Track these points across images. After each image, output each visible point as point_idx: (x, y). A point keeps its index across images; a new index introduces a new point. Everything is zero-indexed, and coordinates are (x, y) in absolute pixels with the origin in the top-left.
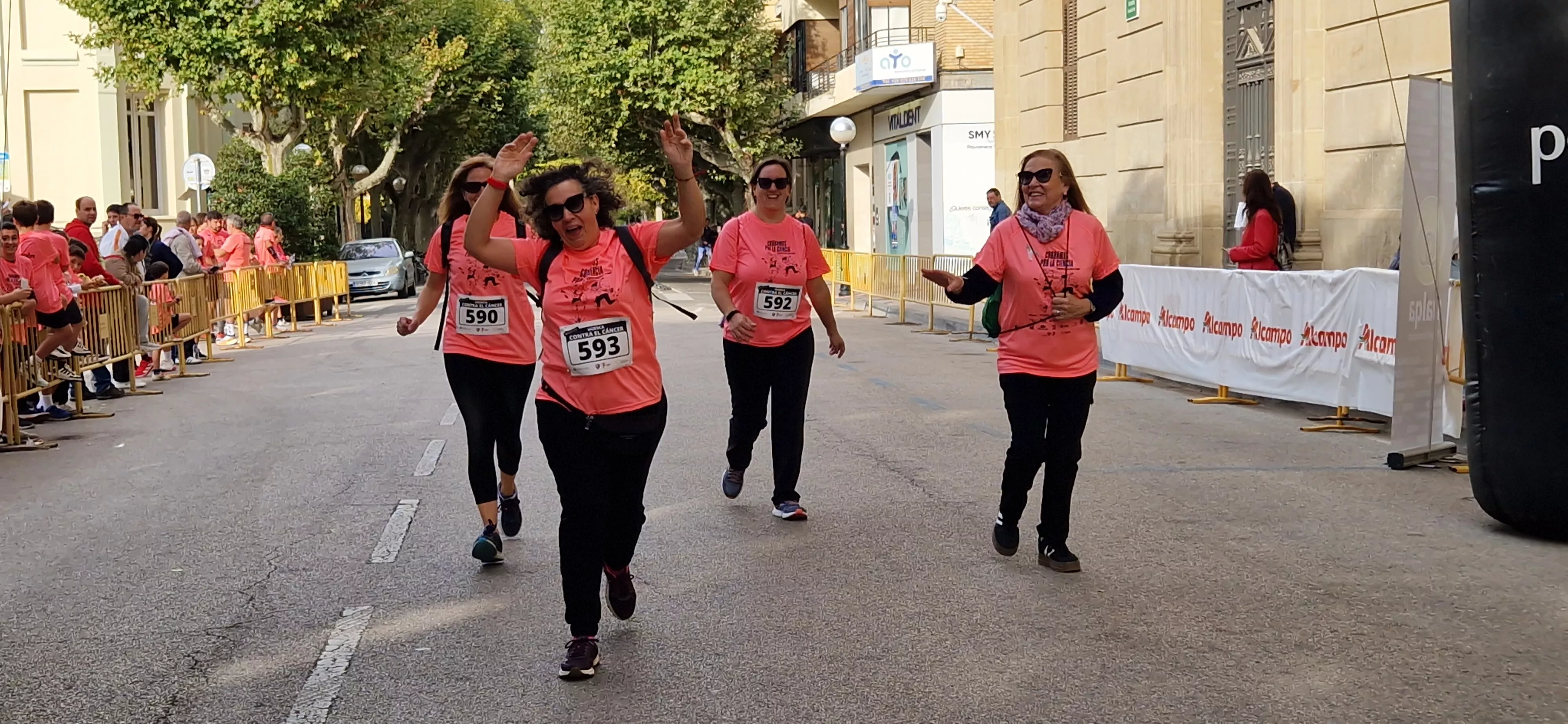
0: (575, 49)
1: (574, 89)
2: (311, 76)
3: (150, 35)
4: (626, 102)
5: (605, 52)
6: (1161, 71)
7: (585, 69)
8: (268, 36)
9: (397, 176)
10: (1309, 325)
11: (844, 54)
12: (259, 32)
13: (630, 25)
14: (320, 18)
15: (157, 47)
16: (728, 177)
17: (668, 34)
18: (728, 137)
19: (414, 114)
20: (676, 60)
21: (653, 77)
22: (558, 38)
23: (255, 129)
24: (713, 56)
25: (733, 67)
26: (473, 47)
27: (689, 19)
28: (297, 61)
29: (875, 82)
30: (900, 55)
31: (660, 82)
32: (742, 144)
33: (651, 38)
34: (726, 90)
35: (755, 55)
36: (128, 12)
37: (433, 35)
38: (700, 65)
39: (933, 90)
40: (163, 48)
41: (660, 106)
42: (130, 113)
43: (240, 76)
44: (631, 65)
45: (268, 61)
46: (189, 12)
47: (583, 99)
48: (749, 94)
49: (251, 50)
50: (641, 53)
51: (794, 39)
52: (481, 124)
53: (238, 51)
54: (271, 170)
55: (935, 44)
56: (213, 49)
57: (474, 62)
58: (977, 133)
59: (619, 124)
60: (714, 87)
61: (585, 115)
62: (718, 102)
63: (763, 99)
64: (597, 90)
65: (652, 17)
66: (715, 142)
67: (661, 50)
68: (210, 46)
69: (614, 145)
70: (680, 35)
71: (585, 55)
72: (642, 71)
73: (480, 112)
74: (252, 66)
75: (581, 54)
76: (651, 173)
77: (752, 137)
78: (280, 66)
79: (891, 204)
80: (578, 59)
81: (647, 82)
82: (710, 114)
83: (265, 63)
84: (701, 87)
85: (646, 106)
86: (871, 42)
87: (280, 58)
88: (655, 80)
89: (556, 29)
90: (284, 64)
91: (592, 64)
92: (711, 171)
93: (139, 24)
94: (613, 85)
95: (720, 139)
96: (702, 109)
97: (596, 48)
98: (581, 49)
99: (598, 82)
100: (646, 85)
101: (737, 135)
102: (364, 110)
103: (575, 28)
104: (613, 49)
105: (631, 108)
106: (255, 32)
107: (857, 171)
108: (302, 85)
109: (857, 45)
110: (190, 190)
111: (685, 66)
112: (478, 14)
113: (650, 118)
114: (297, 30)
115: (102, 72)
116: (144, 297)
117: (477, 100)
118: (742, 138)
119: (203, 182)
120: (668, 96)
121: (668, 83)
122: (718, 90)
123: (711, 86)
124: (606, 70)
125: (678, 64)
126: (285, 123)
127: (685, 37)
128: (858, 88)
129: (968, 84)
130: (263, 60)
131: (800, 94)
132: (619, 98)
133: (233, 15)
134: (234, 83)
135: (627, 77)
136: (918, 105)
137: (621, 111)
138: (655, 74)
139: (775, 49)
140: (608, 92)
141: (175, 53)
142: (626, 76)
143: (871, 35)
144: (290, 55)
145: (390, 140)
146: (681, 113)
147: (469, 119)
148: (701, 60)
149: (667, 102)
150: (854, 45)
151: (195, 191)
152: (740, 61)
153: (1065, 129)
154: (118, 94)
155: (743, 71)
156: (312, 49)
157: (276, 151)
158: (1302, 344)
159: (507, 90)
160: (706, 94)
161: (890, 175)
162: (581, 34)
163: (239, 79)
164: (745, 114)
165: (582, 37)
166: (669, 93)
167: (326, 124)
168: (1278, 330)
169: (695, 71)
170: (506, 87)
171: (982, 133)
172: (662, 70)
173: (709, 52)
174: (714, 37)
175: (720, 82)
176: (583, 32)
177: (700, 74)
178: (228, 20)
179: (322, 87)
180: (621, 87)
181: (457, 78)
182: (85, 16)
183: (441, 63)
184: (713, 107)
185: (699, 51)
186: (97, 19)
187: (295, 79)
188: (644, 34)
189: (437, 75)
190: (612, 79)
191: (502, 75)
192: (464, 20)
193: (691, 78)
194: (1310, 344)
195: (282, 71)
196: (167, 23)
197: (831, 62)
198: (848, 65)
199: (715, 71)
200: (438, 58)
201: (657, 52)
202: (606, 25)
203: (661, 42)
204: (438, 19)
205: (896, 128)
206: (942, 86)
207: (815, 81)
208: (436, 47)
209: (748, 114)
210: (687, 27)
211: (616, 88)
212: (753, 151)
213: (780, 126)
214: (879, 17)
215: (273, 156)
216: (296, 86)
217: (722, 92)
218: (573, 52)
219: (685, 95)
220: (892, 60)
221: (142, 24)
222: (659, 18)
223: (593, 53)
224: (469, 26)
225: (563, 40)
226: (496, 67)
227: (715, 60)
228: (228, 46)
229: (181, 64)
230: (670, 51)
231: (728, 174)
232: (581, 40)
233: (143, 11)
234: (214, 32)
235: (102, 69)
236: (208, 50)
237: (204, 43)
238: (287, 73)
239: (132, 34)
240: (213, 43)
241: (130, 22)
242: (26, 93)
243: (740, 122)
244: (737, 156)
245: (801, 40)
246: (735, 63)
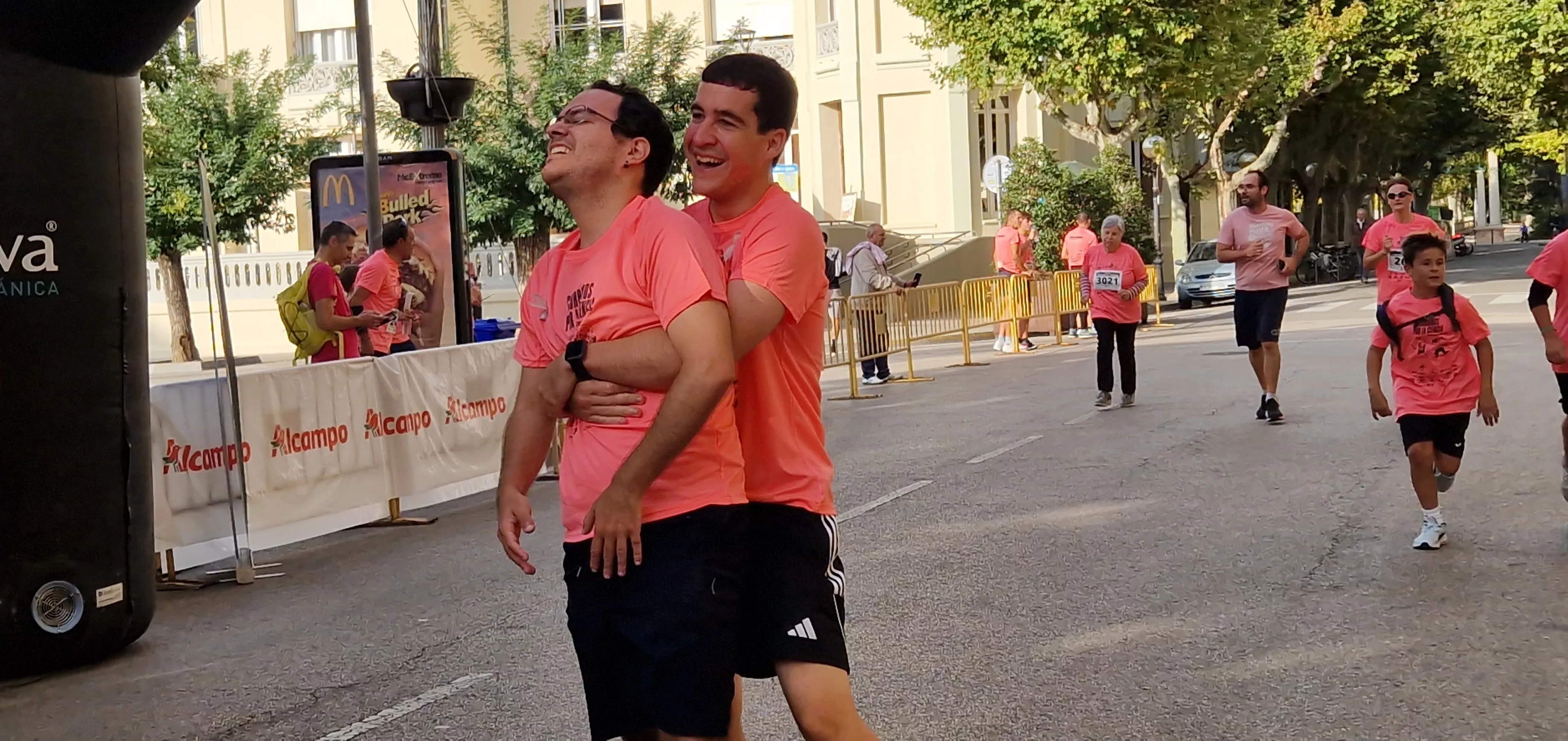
2: (1141, 62)
3: (977, 31)
4: (1537, 66)
8: (1089, 24)
12: (1082, 19)
15: (983, 43)
19: (1303, 93)
23: (1093, 122)
28: (1125, 48)
36: (955, 9)
37: (1326, 4)
40: (989, 44)
42: (982, 111)
43: (1066, 68)
44: (1539, 22)
45: (1092, 49)
47: (1485, 64)
49: (1075, 39)
50: (1556, 6)
53: (1061, 41)
56: (1035, 42)
64: (1500, 53)
68: (1034, 38)
74: (1076, 55)
75: (1482, 13)
78: (1106, 54)
80: (1480, 18)
83: (1089, 52)
85: (1560, 69)
87: (1106, 45)
90: (1110, 52)
93: (966, 20)
94: (1520, 46)
100: (1559, 44)
106: (1078, 20)
108: (1132, 73)
114: (1125, 13)
115: (939, 72)
124: (1509, 30)
130: (1086, 49)
132: (1531, 61)
133: (1054, 4)
134: (1058, 75)
135: (1537, 35)
140: (1514, 55)
141: (1002, 48)
142: (1533, 35)
144: (1117, 41)
145: (1274, 123)
154: (968, 92)
156: (1141, 34)
157: (1115, 143)
163: (1066, 71)
180: (1528, 49)
181: (1354, 49)
182: (918, 16)
183: (1334, 34)
187: (1121, 66)
189: (1330, 47)
190: (1520, 40)
195: (1108, 59)
200: (1331, 28)
208: (1330, 15)
218: (1473, 10)
221: (969, 20)
228: (1052, 36)
233: (968, 7)
234: (1037, 23)
235: (940, 69)
236: (1031, 42)
237: (1025, 35)
238: (1112, 62)
239: (959, 32)
240: (1036, 34)
241: (955, 19)
242: (881, 97)
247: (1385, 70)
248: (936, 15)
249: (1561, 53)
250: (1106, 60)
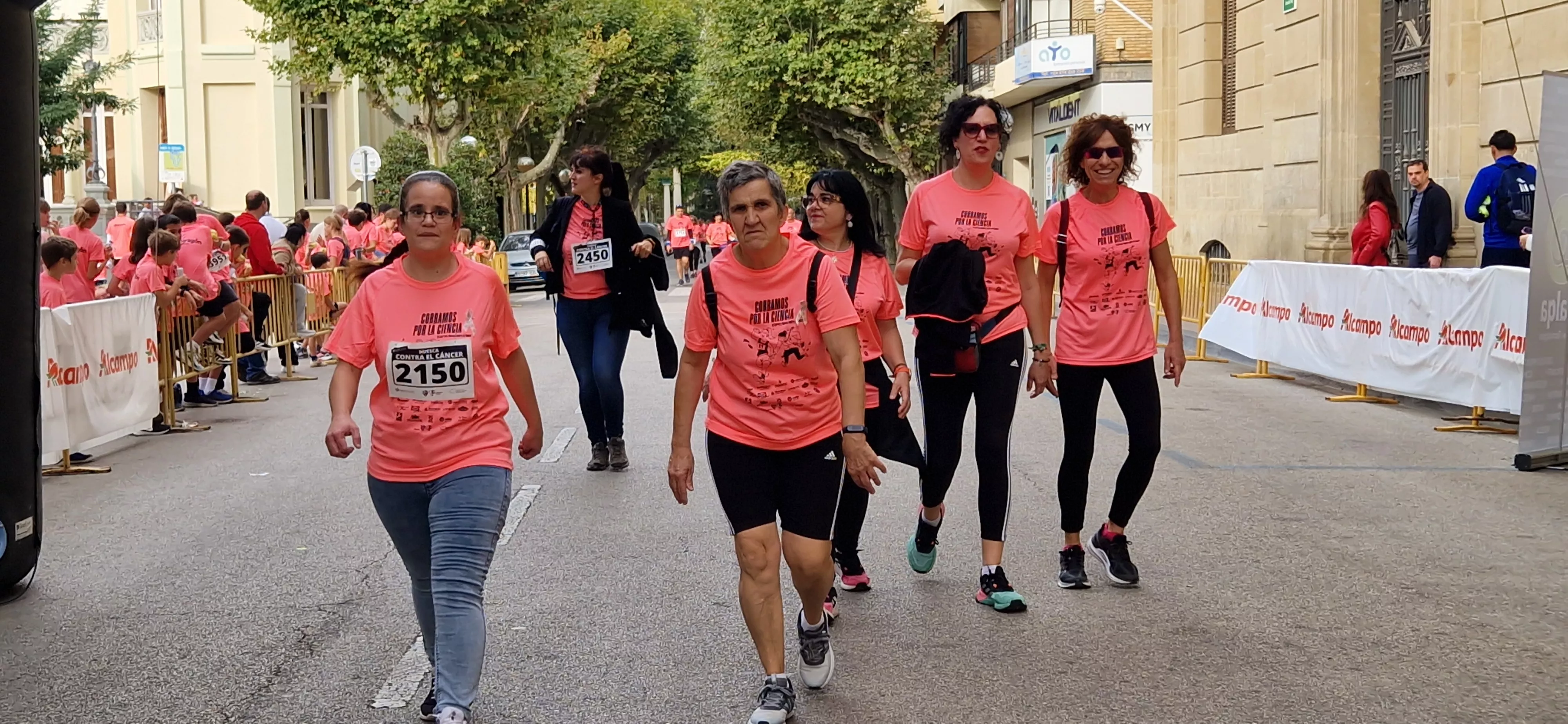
0: (735, 42)
1: (733, 83)
2: (475, 69)
3: (322, 29)
4: (784, 96)
5: (766, 45)
6: (1317, 65)
7: (745, 63)
8: (434, 30)
9: (563, 168)
10: (1447, 324)
11: (1004, 46)
12: (425, 26)
13: (790, 18)
14: (484, 13)
15: (328, 41)
16: (886, 170)
17: (827, 27)
18: (887, 129)
19: (578, 107)
20: (836, 53)
21: (812, 70)
22: (719, 31)
23: (422, 122)
24: (873, 49)
25: (893, 60)
26: (637, 40)
27: (849, 12)
28: (461, 55)
29: (1034, 75)
30: (1060, 47)
31: (819, 76)
32: (901, 137)
33: (811, 31)
34: (885, 83)
35: (915, 48)
36: (301, 7)
37: (598, 29)
38: (859, 58)
39: (1094, 82)
40: (334, 42)
41: (819, 99)
42: (304, 105)
43: (407, 69)
44: (790, 59)
45: (432, 54)
46: (357, 7)
47: (744, 91)
48: (907, 87)
49: (416, 44)
50: (801, 47)
51: (955, 32)
52: (646, 116)
53: (405, 45)
54: (437, 161)
55: (1095, 37)
56: (381, 43)
57: (638, 55)
58: (1136, 125)
59: (779, 117)
60: (873, 81)
61: (746, 107)
62: (877, 95)
63: (923, 92)
64: (757, 83)
65: (811, 11)
66: (875, 136)
67: (821, 44)
68: (379, 40)
69: (773, 138)
70: (840, 28)
71: (746, 49)
72: (802, 65)
73: (645, 105)
74: (418, 59)
75: (741, 47)
76: (816, 165)
77: (911, 129)
78: (445, 60)
79: (1050, 198)
80: (739, 52)
81: (806, 75)
82: (870, 106)
83: (430, 56)
84: (859, 79)
85: (805, 99)
86: (1031, 34)
87: (445, 52)
88: (812, 73)
89: (717, 22)
90: (449, 58)
91: (752, 58)
92: (870, 164)
93: (311, 19)
94: (773, 78)
95: (878, 132)
96: (860, 102)
97: (756, 43)
98: (742, 43)
99: (757, 75)
100: (805, 78)
101: (896, 128)
102: (530, 103)
103: (735, 21)
104: (773, 43)
105: (790, 100)
106: (421, 26)
107: (1017, 164)
108: (466, 79)
109: (1017, 37)
110: (358, 181)
111: (845, 58)
112: (643, 7)
113: (810, 111)
114: (461, 24)
115: (280, 65)
116: (301, 285)
117: (640, 92)
118: (902, 130)
119: (369, 173)
120: (827, 90)
121: (827, 76)
122: (877, 84)
123: (870, 80)
124: (765, 64)
125: (838, 57)
126: (451, 116)
127: (845, 31)
128: (1017, 81)
129: (1128, 76)
130: (428, 54)
131: (961, 87)
132: (778, 91)
134: (401, 76)
135: (787, 70)
136: (1077, 98)
137: (781, 103)
138: (814, 67)
139: (936, 42)
140: (768, 85)
141: (345, 47)
142: (785, 69)
143: (1031, 27)
144: (455, 49)
145: (555, 131)
146: (841, 106)
147: (632, 110)
148: (860, 53)
149: (826, 95)
150: (1014, 37)
151: (362, 182)
152: (899, 54)
153: (1223, 122)
154: (292, 87)
155: (902, 65)
156: (475, 44)
157: (442, 143)
158: (1439, 343)
159: (671, 83)
160: (865, 87)
161: (1049, 168)
162: (741, 27)
163: (405, 72)
164: (904, 107)
165: (742, 30)
166: (828, 87)
167: (493, 116)
168: (1417, 329)
169: (854, 64)
170: (670, 79)
171: (1142, 125)
172: (821, 63)
173: (869, 45)
174: (874, 30)
175: (879, 76)
176: (744, 25)
177: (859, 68)
178: (396, 15)
179: (486, 80)
180: (781, 81)
181: (621, 71)
182: (260, 11)
183: (605, 56)
184: (871, 101)
185: (859, 44)
186: (271, 14)
187: (459, 73)
188: (805, 27)
189: (602, 68)
190: (772, 73)
191: (666, 68)
192: (629, 14)
193: (850, 72)
194: (1447, 343)
195: (447, 64)
196: (338, 18)
197: (992, 54)
198: (1008, 57)
199: (874, 65)
200: (602, 51)
201: (816, 47)
202: (766, 19)
203: (821, 35)
204: (603, 12)
205: (1056, 121)
206: (1102, 79)
207: (976, 73)
208: (601, 40)
209: (907, 106)
210: (847, 21)
211: (775, 81)
212: (911, 143)
213: (941, 118)
214: (1039, 10)
215: (439, 148)
216: (461, 79)
217: (881, 84)
218: (734, 45)
219: (844, 89)
220: (1051, 53)
221: (315, 19)
222: (818, 11)
223: (753, 47)
224: (633, 20)
225: (724, 33)
226: (660, 60)
227: (875, 54)
228: (397, 40)
229: (350, 57)
230: (830, 44)
231: (887, 166)
232: (742, 33)
233: (315, 6)
234: (382, 26)
235: (278, 63)
236: (377, 44)
237: (373, 37)
238: (451, 67)
239: (305, 29)
240: (381, 37)
241: (302, 17)
242: (205, 85)
243: (899, 114)
244: (897, 149)
245: (963, 33)
246: (895, 56)
247: (638, 92)
248: (281, 13)
249: (805, 86)
250: (445, 66)
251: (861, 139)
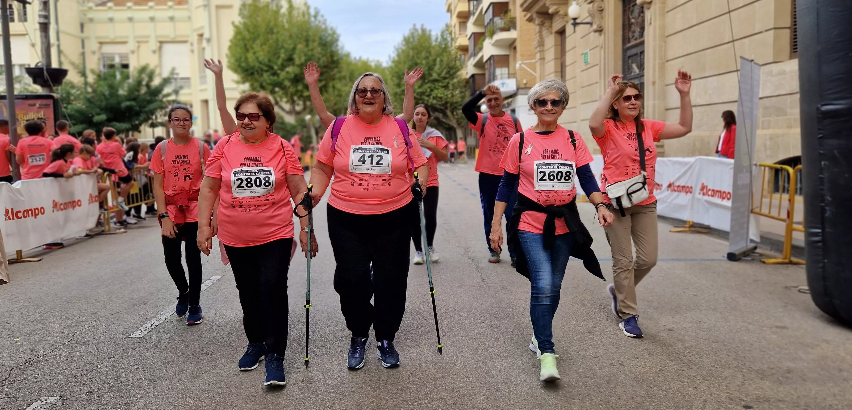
6: (597, 83)
10: (670, 183)
18: (449, 113)
30: (505, 83)
34: (447, 97)
35: (458, 85)
38: (439, 88)
39: (517, 95)
55: (517, 79)
62: (445, 101)
66: (445, 115)
70: (431, 78)
82: (443, 105)
84: (439, 95)
86: (495, 79)
88: (423, 93)
96: (439, 103)
101: (452, 112)
122: (445, 97)
123: (442, 95)
158: (668, 190)
160: (441, 98)
173: (442, 84)
175: (445, 94)
184: (443, 103)
194: (671, 190)
199: (444, 90)
210: (435, 76)
212: (456, 117)
214: (498, 71)
219: (434, 98)
227: (444, 87)
231: (449, 125)
243: (453, 107)
244: (452, 118)
245: (474, 81)
246: (451, 87)
250: (297, 91)
251: (440, 116)
